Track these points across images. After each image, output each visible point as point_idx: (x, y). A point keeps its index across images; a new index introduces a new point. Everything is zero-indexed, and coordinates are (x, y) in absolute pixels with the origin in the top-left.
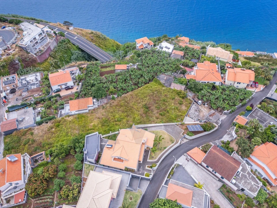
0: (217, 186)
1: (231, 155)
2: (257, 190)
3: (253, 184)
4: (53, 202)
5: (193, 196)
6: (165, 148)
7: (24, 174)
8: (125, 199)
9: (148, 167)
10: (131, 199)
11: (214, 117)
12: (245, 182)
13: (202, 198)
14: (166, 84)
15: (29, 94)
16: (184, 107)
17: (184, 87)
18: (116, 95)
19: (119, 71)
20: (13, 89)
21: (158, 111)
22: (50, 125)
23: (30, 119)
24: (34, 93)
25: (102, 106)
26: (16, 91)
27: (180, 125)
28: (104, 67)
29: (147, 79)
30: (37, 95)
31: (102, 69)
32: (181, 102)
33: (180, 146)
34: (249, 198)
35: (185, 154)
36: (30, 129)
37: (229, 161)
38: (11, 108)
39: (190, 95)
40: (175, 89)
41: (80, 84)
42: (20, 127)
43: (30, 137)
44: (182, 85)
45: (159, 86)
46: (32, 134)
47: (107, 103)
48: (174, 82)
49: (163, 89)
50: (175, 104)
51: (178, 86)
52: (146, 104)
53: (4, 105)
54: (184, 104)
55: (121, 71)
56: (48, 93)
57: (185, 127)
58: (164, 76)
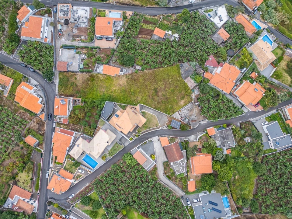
1: (182, 151)
2: (181, 172)
3: (181, 169)
4: (81, 130)
5: (146, 161)
6: (150, 128)
7: (69, 109)
8: (114, 146)
9: (134, 134)
10: (117, 147)
11: (193, 123)
12: (178, 167)
13: (149, 164)
14: (183, 75)
15: (78, 32)
16: (182, 103)
17: (195, 85)
18: (141, 67)
19: (156, 37)
20: (67, 19)
21: (162, 98)
22: (88, 76)
23: (76, 65)
24: (82, 34)
25: (126, 75)
26: (69, 24)
27: (169, 117)
28: (146, 22)
29: (172, 62)
30: (84, 36)
31: (143, 24)
32: (183, 98)
33: (160, 130)
34: (174, 173)
35: (159, 136)
36: (75, 74)
37: (176, 155)
38: (64, 47)
39: (196, 93)
40: (186, 84)
41: (119, 40)
42: (69, 69)
43: (75, 81)
44: (195, 82)
45: (177, 74)
46: (76, 79)
47: (130, 74)
48: (190, 76)
49: (178, 79)
50: (178, 97)
51: (190, 83)
52: (157, 88)
53: (60, 38)
54: (185, 100)
55: (157, 38)
56: (92, 40)
57: (171, 120)
58: (188, 65)
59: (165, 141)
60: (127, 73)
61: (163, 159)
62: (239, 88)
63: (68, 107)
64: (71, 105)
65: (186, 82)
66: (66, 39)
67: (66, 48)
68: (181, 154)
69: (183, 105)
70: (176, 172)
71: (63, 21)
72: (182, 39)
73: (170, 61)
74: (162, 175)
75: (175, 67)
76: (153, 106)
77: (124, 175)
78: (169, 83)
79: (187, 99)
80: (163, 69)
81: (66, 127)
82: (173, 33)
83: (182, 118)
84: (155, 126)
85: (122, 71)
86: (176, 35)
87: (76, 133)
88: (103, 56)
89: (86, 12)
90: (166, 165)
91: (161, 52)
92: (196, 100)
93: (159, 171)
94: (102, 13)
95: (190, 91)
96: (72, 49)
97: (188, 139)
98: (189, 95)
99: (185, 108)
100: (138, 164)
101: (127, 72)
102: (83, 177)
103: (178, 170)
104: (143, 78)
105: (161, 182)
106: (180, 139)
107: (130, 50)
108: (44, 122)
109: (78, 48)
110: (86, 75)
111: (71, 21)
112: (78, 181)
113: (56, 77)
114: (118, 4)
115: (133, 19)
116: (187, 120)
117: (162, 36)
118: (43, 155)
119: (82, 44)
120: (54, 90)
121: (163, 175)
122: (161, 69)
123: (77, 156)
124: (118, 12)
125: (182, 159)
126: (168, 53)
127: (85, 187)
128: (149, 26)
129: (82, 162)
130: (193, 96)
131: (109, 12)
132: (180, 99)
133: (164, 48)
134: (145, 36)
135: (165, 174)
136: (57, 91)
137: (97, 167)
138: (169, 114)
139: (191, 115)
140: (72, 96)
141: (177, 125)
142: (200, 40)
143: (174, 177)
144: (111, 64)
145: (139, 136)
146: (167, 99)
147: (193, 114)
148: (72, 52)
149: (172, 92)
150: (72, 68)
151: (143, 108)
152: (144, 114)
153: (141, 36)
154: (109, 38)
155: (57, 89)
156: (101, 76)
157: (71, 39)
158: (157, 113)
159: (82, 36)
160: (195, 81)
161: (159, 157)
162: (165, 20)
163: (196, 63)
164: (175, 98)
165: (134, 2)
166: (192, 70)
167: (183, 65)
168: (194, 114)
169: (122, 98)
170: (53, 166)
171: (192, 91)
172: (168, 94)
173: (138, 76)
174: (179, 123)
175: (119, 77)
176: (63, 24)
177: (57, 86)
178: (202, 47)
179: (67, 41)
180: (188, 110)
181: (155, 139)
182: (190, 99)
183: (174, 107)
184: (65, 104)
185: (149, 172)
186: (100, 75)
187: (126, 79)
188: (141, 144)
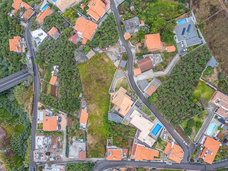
0: (152, 71)
1: (144, 58)
2: (161, 58)
3: (158, 58)
4: (132, 139)
5: (154, 85)
6: (127, 84)
7: (116, 149)
8: (143, 111)
9: (133, 96)
10: (144, 109)
11: (121, 50)
12: (156, 60)
13: (156, 82)
14: (85, 60)
15: (56, 144)
16: (107, 60)
17: (92, 51)
18: (81, 93)
19: (57, 83)
20: (46, 153)
21: (103, 75)
22: (89, 135)
23: (81, 145)
24: (56, 141)
25: (87, 104)
26: (49, 152)
27: (118, 70)
28: (45, 91)
29: (75, 70)
30: (58, 140)
31: (47, 93)
32: (103, 60)
33: (128, 76)
34: (162, 63)
35: (133, 76)
36: (88, 145)
37: (147, 62)
38: (67, 154)
39: (98, 50)
40: (91, 57)
41: (60, 112)
42: (85, 150)
43: (93, 145)
44: (90, 51)
45: (84, 65)
46: (92, 144)
47: (86, 102)
48: (86, 55)
49: (88, 64)
50: (102, 64)
51: (91, 54)
52: (96, 80)
53: (60, 159)
54: (104, 58)
56: (61, 133)
57: (120, 68)
58: (77, 57)
59: (136, 71)
60: (86, 104)
61: (151, 72)
62: (93, 17)
63: (114, 149)
64: (113, 147)
65: (90, 58)
66: (61, 154)
67: (68, 153)
68: (146, 58)
69: (108, 59)
70: (160, 61)
71: (47, 157)
72: (57, 63)
73: (74, 71)
74: (164, 72)
75: (79, 67)
76: (110, 82)
77: (166, 102)
78: (92, 71)
79: (103, 56)
80: (81, 76)
81: (130, 150)
82: (53, 70)
83: (118, 59)
84: (126, 80)
85: (84, 108)
86: (55, 67)
87: (134, 142)
88: (73, 123)
89: (40, 138)
90: (156, 69)
91: (68, 79)
92: (104, 49)
93: (161, 75)
94: (40, 126)
95: (97, 55)
96: (68, 148)
97: (134, 53)
98: (100, 55)
99: (110, 57)
100: (156, 91)
102: (169, 135)
103: (159, 60)
104: (89, 92)
105: (169, 73)
106: (135, 59)
107: (67, 102)
108: (128, 168)
109: (67, 144)
110: (89, 137)
111: (47, 150)
112: (173, 139)
113: (92, 160)
114: (33, 114)
115: (44, 102)
116: (120, 55)
117: (56, 78)
118: (154, 168)
119: (65, 141)
120: (102, 162)
121: (164, 71)
122: (81, 78)
123: (153, 140)
124: (39, 113)
125: (150, 57)
126: (68, 73)
127: (177, 133)
128: (48, 89)
129: (157, 136)
130: (101, 52)
131: (39, 121)
132: (104, 62)
133: (64, 76)
134: (56, 91)
135: (162, 70)
136: (103, 159)
137: (161, 124)
138: (116, 70)
139: (116, 52)
140: (105, 147)
141: (124, 63)
142: (58, 49)
143: (165, 63)
144: (79, 117)
145: (134, 92)
146: (104, 72)
147: (115, 51)
148: (71, 148)
149: (98, 68)
150: (83, 148)
151: (112, 90)
152: (117, 89)
153: (57, 95)
154: (59, 120)
155: (100, 159)
156: (89, 124)
157: (61, 149)
158: (115, 79)
159: (59, 141)
160: (89, 51)
161: (150, 76)
162: (43, 77)
163: (75, 51)
164: (103, 65)
165: (31, 102)
166: (80, 54)
167: (77, 61)
168: (115, 50)
169: (105, 107)
170: (162, 159)
171: (97, 52)
172: (100, 71)
173: (88, 95)
174: (123, 61)
175: (89, 110)
176: (50, 156)
177: (98, 159)
178: (62, 47)
179: (63, 153)
180: (112, 55)
181: (136, 80)
182: (103, 54)
183: (110, 66)
184: (112, 151)
185: (162, 83)
186: (88, 125)
187: (90, 105)
188: (141, 90)
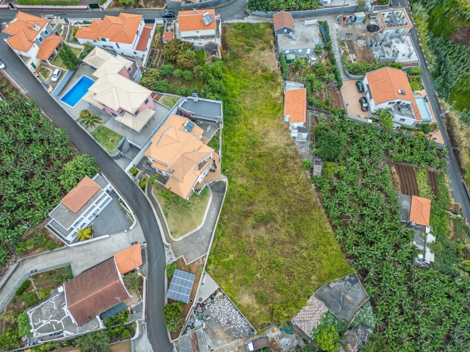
0: (77, 268)
1: (100, 316)
2: (34, 322)
3: (44, 321)
4: (151, 67)
5: (70, 211)
6: (166, 215)
7: (194, 37)
8: (115, 134)
9: (146, 177)
10: (113, 141)
12: (52, 309)
13: (61, 222)
14: (326, 290)
15: (359, 48)
16: (247, 299)
17: (308, 330)
18: (319, 175)
19: (405, 203)
20: (379, 28)
21: (252, 239)
22: (272, 69)
23: (289, 46)
24: (360, 55)
25: (293, 144)
26: (371, 32)
27: (201, 263)
28: (434, 179)
29: (355, 251)
30: (355, 58)
31: (424, 173)
32: (261, 299)
33: (163, 244)
34: (35, 302)
35: (146, 244)
36: (271, 47)
38: (324, 28)
39: (283, 340)
40: (305, 304)
41: (370, 121)
42: (280, 36)
43: (257, 48)
44: (314, 329)
45: (326, 271)
46: (263, 49)
47: (297, 152)
48: (329, 312)
49: (313, 277)
50: (261, 282)
51: (311, 315)
52: (275, 221)
53: (338, 20)
54: (257, 306)
55: (404, 207)
56: (355, 71)
57: (194, 270)
58: (360, 300)
60: (297, 144)
61: (80, 263)
65: (309, 301)
66: (340, 30)
67: (322, 30)
68: (88, 314)
69: (240, 302)
70: (37, 307)
71: (372, 22)
72: (427, 273)
73: (357, 244)
74: (33, 269)
75: (345, 262)
76: (226, 217)
78: (295, 252)
79: (261, 313)
80: (330, 230)
81: (157, 43)
82: (433, 247)
83: (203, 305)
84: (173, 228)
85: (300, 130)
86: (430, 257)
87: (145, 58)
88: (324, 96)
89: (406, 57)
90: (62, 275)
91: (371, 219)
92: (263, 344)
93: (45, 257)
94: (416, 85)
95: (286, 315)
97: (140, 336)
98: (274, 318)
99: (234, 310)
101: (300, 145)
102: (42, 80)
103: (41, 313)
104: (294, 182)
105: (13, 267)
106: (138, 308)
107: (356, 145)
108: (163, 6)
109: (328, 48)
110: (273, 66)
111: (380, 34)
112: (33, 70)
113: (259, 19)
114: (445, 121)
115: (428, 146)
116: (198, 323)
117: (414, 220)
118: (95, 10)
119: (337, 57)
120: (231, 16)
121: (32, 272)
122: (328, 225)
123: (89, 61)
124: (431, 115)
125: (74, 321)
126: (375, 238)
127: (19, 87)
128: (426, 185)
129: (78, 76)
130: (273, 333)
131: (423, 96)
132: (256, 290)
133: (386, 224)
134: (398, 180)
135: (36, 277)
136: (230, 22)
137: (64, 105)
138: (209, 262)
139: (214, 336)
141: (180, 289)
142: (442, 331)
143: (23, 303)
144: (310, 114)
145: (143, 189)
146: (251, 251)
147: (219, 342)
148: (318, 41)
149: (273, 265)
150: (284, 41)
151: (218, 192)
153: (394, 170)
154: (366, 102)
155: (235, 21)
156: (278, 94)
157: (343, 39)
158: (209, 230)
159: (354, 55)
160: (320, 330)
161: (84, 251)
162: (455, 224)
163: (373, 326)
164: (258, 275)
165: (464, 150)
166: (350, 313)
167: (356, 285)
168: (218, 345)
169: (236, 140)
170: (71, 27)
171: (288, 328)
172: (265, 254)
173: (295, 170)
174: (185, 297)
175: (283, 129)
176: (367, 24)
177: (240, 21)
178: (426, 339)
179: (336, 32)
180: (229, 323)
181: (137, 231)
182: (261, 322)
183: (231, 275)
184: (204, 24)
185: (44, 229)
186: (279, 90)
187: (282, 145)
188: (121, 197)
